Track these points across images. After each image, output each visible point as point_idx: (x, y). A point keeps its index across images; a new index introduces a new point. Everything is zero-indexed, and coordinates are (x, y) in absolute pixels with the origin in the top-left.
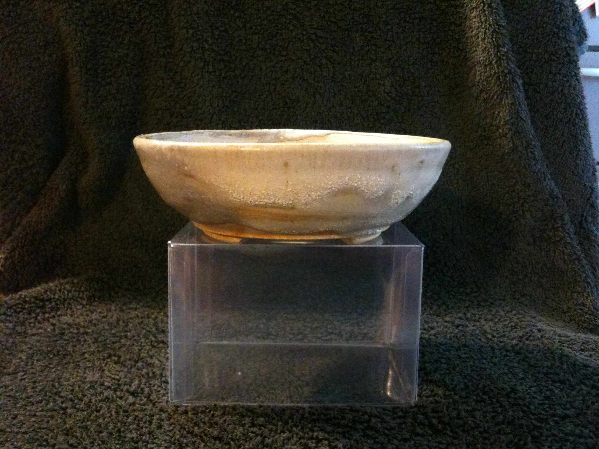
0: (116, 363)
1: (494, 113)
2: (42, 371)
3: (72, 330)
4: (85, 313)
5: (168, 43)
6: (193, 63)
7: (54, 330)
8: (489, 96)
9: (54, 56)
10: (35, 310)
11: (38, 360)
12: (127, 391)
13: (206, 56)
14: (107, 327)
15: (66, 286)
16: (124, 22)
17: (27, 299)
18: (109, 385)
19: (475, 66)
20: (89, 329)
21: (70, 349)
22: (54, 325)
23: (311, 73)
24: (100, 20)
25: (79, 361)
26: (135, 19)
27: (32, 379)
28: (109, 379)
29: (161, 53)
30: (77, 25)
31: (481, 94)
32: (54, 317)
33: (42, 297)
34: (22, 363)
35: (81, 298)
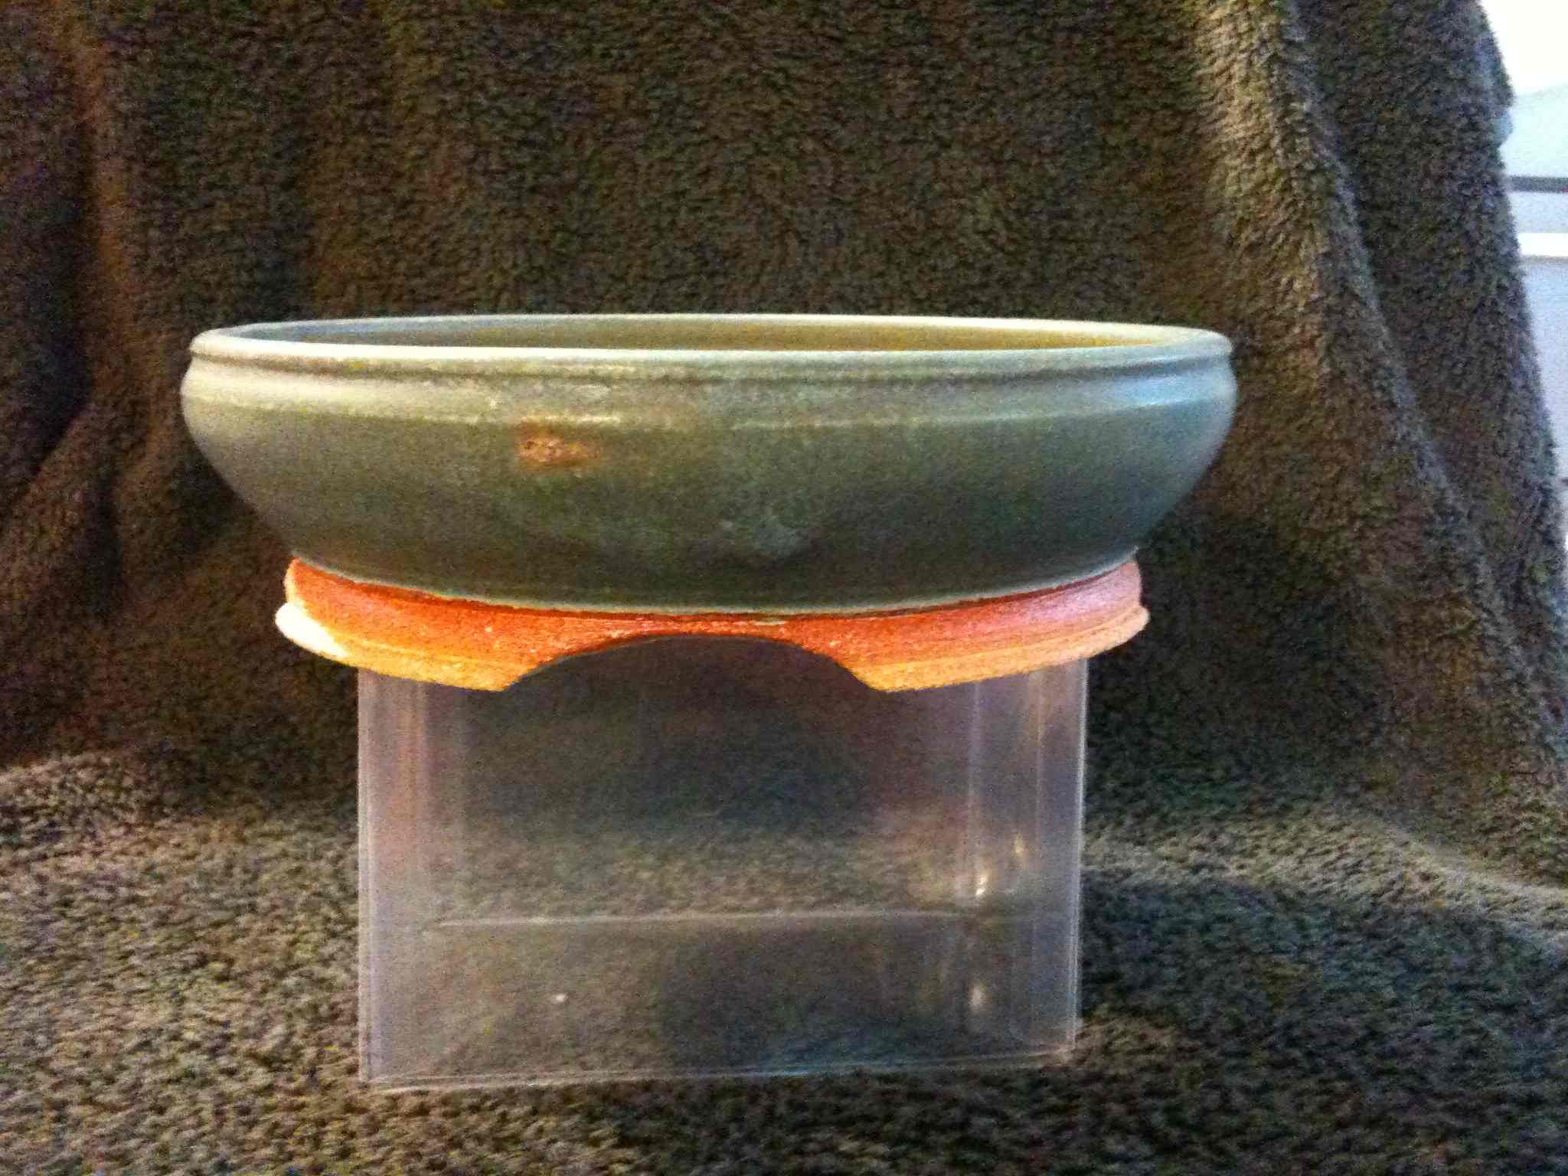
3: (93, 893)
5: (375, 94)
7: (42, 893)
8: (1263, 238)
12: (252, 1055)
14: (195, 885)
15: (80, 774)
18: (197, 1038)
21: (86, 942)
22: (41, 879)
26: (283, 28)
28: (196, 1023)
30: (122, 43)
31: (1240, 231)
32: (44, 857)
33: (9, 803)
35: (121, 807)
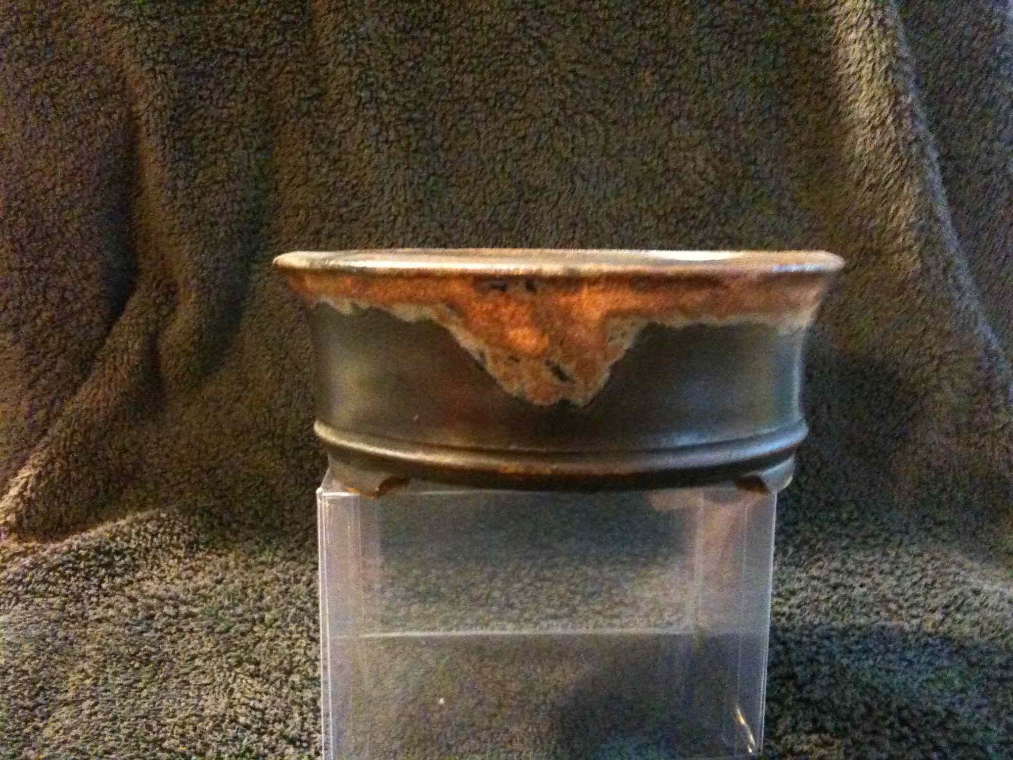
0: (252, 676)
1: (889, 209)
2: (124, 696)
4: (184, 575)
5: (315, 90)
6: (360, 126)
7: (135, 611)
8: (880, 181)
9: (115, 116)
10: (97, 572)
11: (115, 674)
12: (282, 735)
13: (384, 113)
14: (226, 603)
15: (148, 525)
16: (237, 54)
17: (82, 552)
18: (248, 721)
19: (854, 126)
20: (196, 606)
21: (167, 648)
23: (566, 140)
24: (195, 51)
25: (187, 674)
26: (256, 49)
27: (109, 713)
28: (243, 710)
29: (305, 109)
30: (156, 62)
32: (131, 582)
33: (107, 548)
34: (88, 682)
35: (173, 546)
